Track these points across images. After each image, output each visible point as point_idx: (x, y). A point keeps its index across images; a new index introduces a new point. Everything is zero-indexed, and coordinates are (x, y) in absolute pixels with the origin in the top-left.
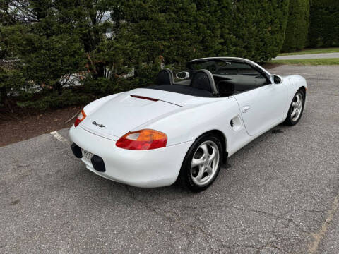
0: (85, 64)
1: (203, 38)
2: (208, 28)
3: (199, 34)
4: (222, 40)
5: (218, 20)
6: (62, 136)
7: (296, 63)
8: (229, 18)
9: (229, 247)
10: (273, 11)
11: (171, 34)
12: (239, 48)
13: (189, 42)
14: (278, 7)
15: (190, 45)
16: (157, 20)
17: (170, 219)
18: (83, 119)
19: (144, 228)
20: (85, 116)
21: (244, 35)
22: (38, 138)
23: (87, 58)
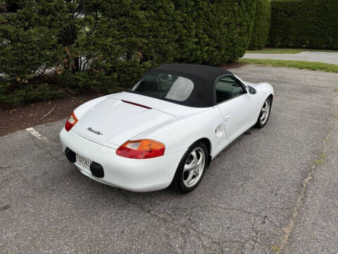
0: (63, 58)
1: (180, 36)
2: (185, 28)
3: (176, 33)
4: (197, 40)
5: (194, 20)
6: (40, 132)
7: (259, 63)
8: (203, 19)
9: (219, 244)
10: (242, 15)
11: (150, 31)
12: (211, 48)
13: (166, 40)
14: (247, 11)
15: (167, 43)
16: (137, 18)
17: (165, 220)
18: (75, 123)
19: (143, 229)
20: (76, 120)
21: (216, 36)
22: (13, 134)
23: (66, 53)
